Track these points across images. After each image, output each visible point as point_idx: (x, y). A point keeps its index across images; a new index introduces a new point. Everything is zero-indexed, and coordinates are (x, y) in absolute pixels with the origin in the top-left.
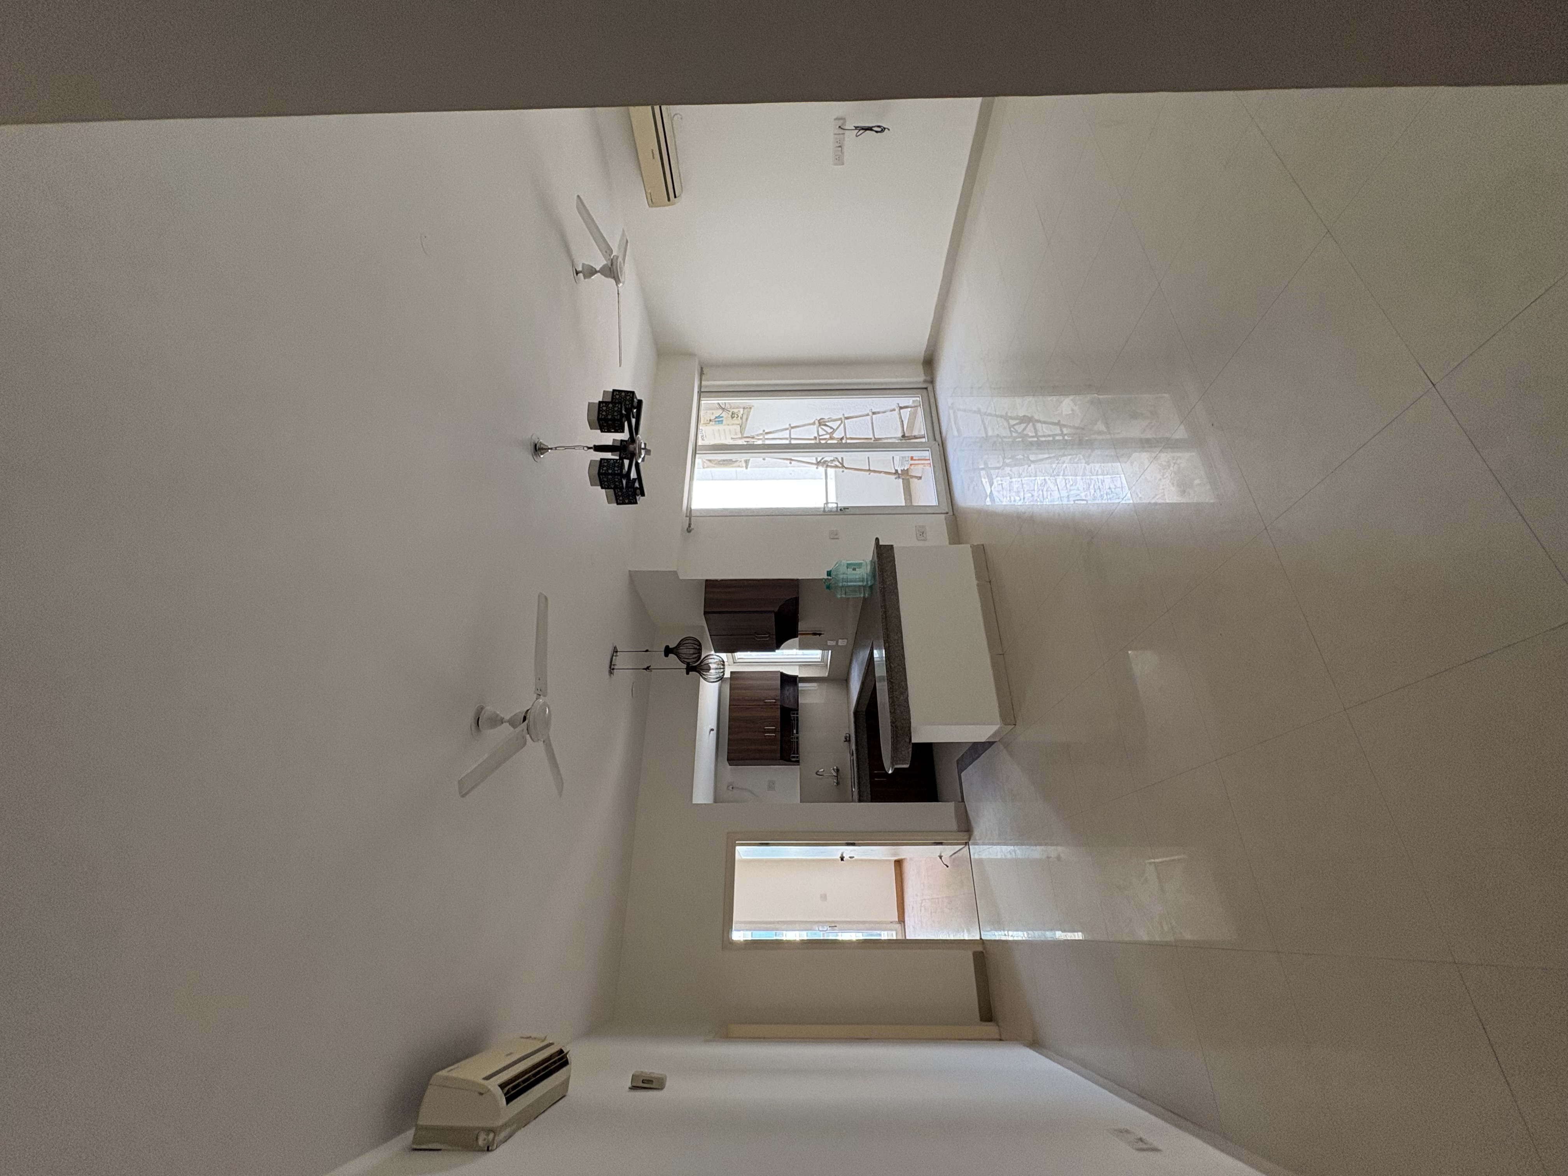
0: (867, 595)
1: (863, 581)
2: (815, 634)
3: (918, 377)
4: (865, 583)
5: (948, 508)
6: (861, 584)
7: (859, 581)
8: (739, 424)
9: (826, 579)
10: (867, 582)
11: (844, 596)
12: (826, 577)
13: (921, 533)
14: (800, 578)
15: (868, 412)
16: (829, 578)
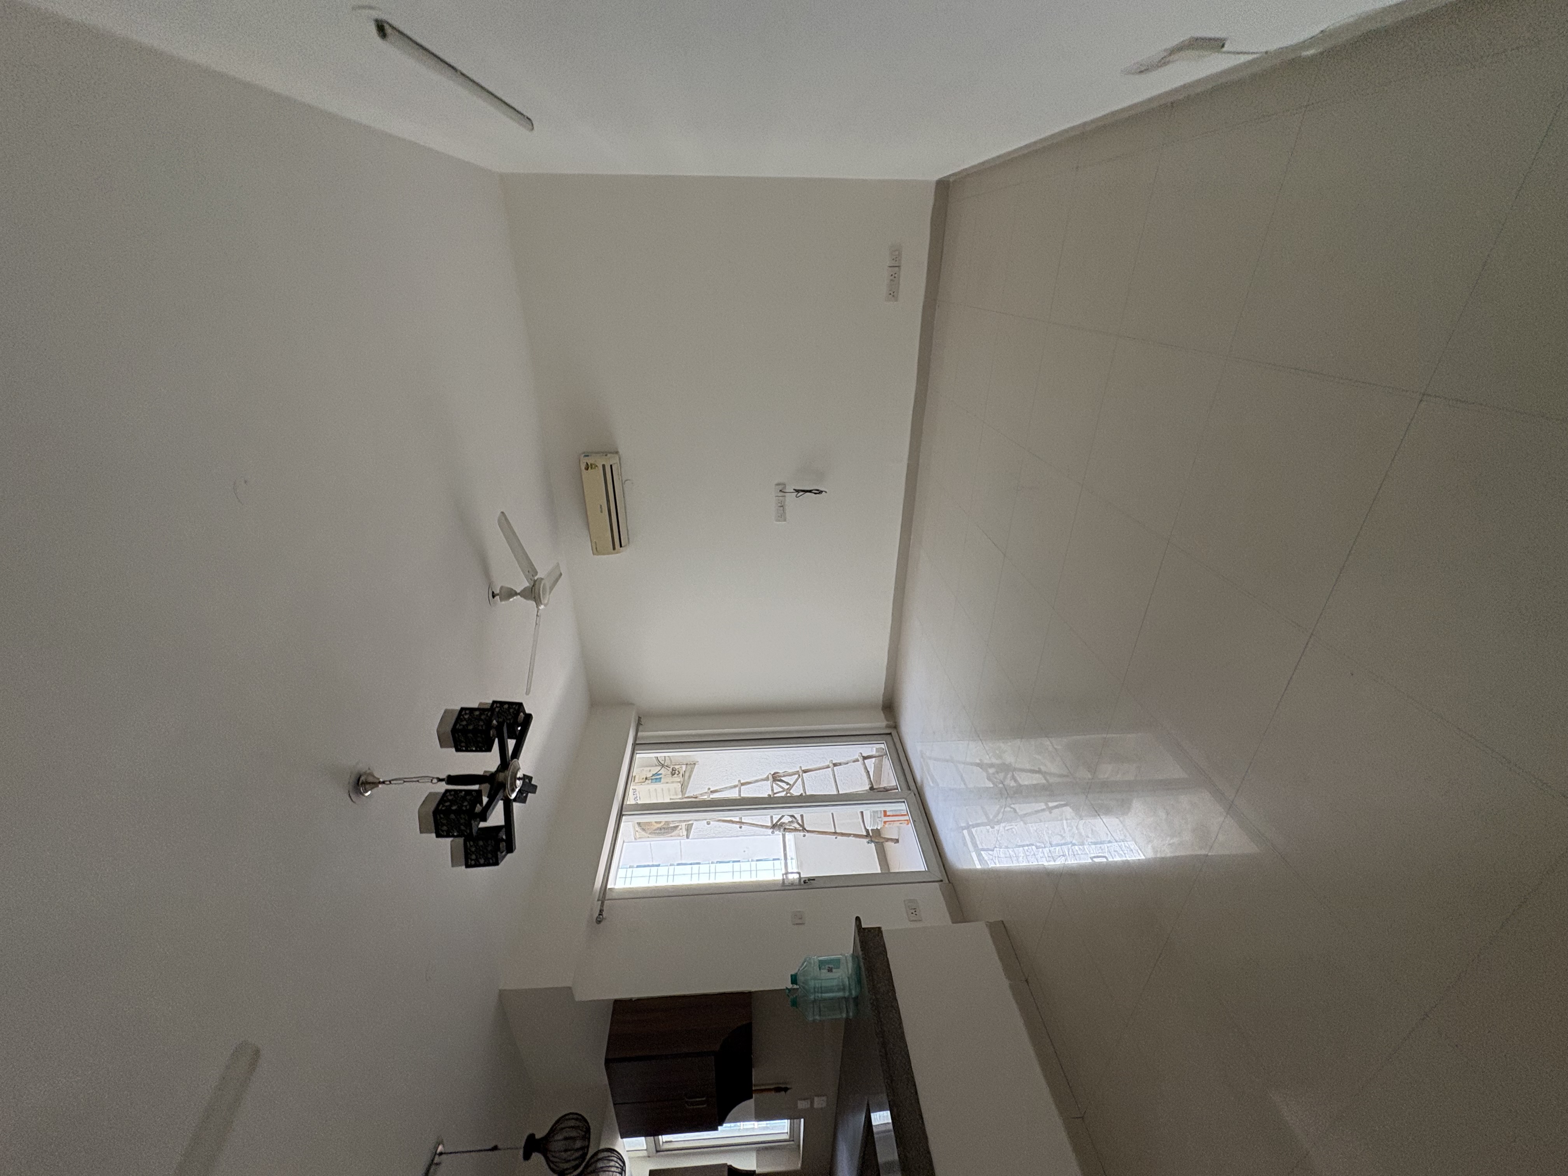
0: (851, 1014)
1: (844, 989)
2: (778, 1090)
3: (880, 723)
4: (847, 994)
5: (942, 875)
6: (840, 994)
7: (839, 990)
8: (680, 782)
9: (790, 990)
10: (850, 990)
11: (817, 1017)
12: (790, 986)
13: (913, 910)
14: (753, 990)
15: (828, 764)
16: (795, 986)
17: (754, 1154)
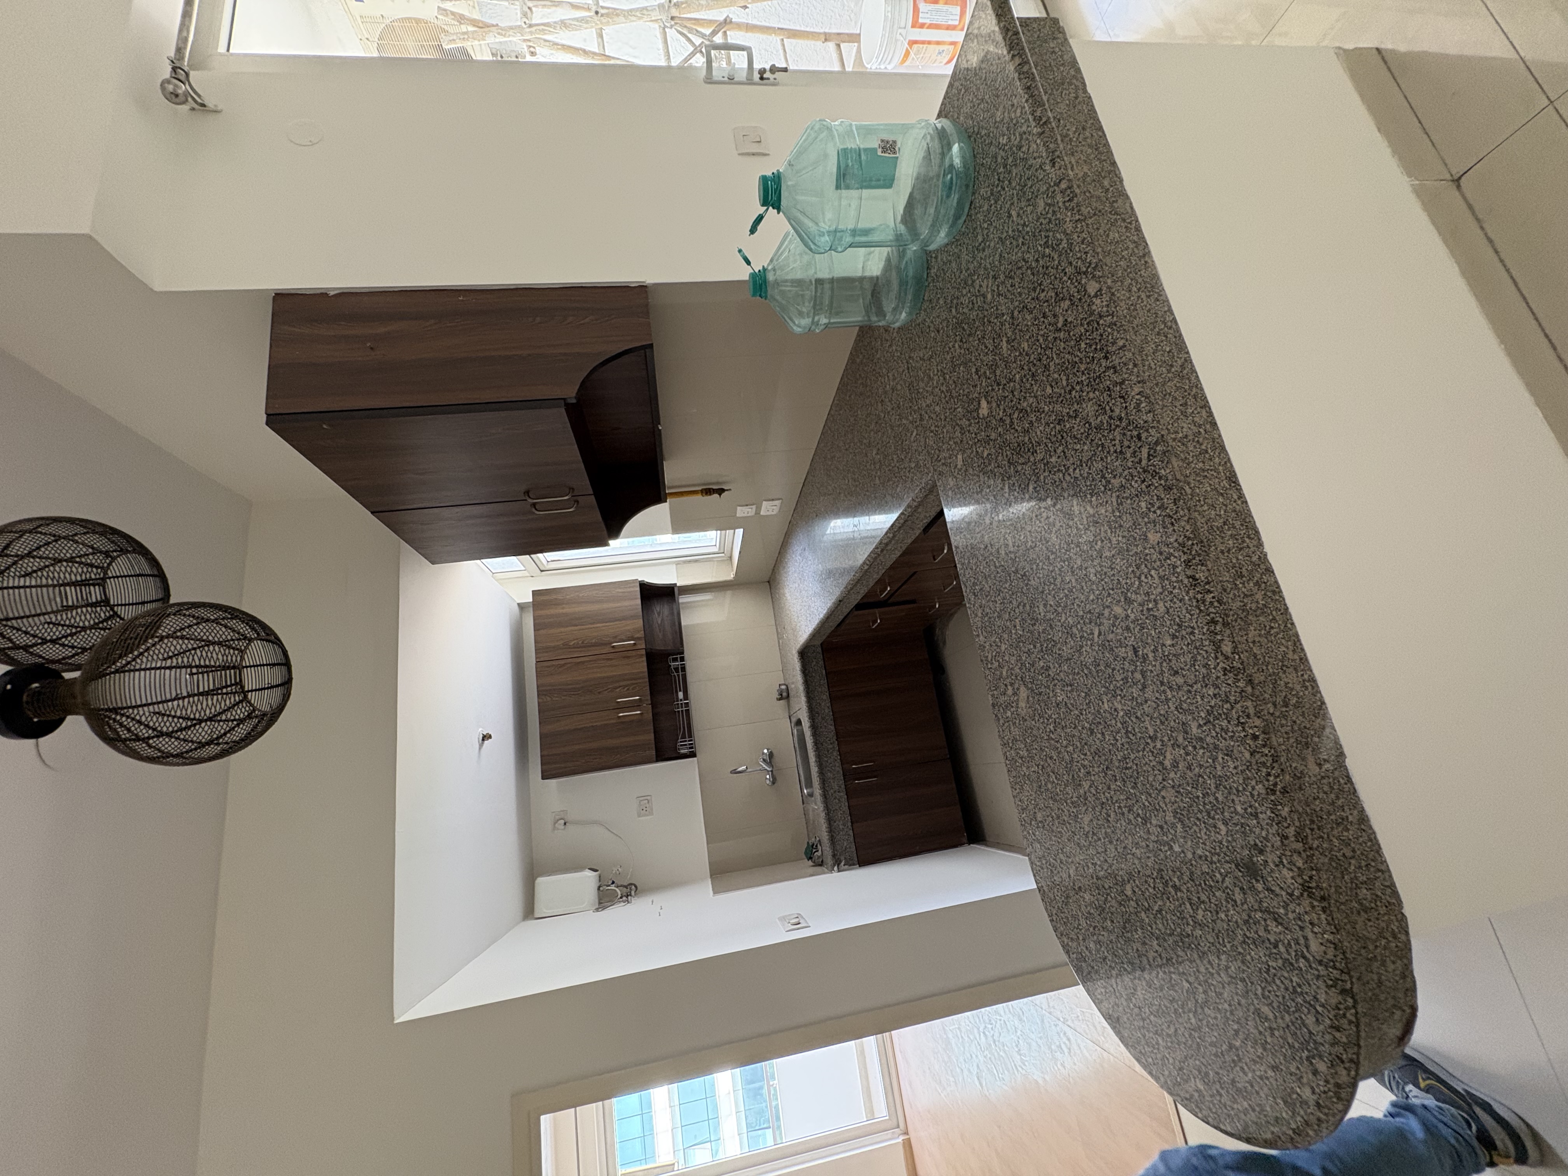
2: (708, 492)
17: (674, 566)
